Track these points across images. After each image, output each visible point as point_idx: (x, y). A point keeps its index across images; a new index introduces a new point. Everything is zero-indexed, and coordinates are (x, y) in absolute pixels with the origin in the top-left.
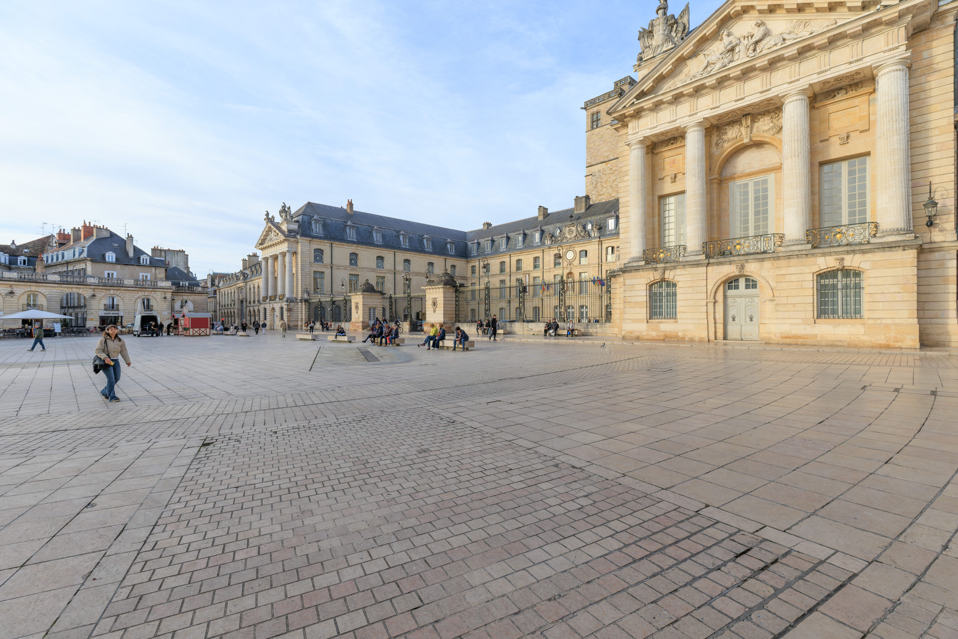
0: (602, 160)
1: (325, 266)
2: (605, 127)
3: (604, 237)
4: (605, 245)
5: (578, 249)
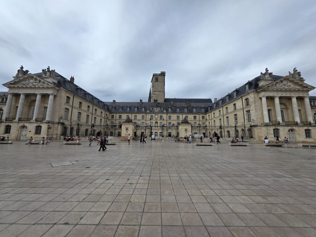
0: (159, 91)
1: (70, 106)
2: (159, 82)
3: (168, 112)
4: (168, 115)
5: (159, 115)
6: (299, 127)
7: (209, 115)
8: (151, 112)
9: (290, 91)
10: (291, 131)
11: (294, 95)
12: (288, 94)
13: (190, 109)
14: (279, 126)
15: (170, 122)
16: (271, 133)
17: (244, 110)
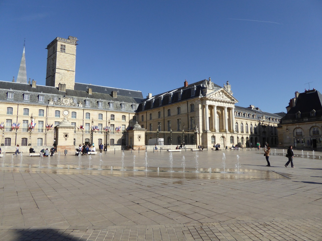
0: (65, 69)
2: (68, 54)
3: (85, 107)
4: (85, 112)
5: (71, 111)
6: (227, 134)
7: (143, 116)
8: (56, 105)
11: (226, 106)
12: (222, 105)
13: (117, 105)
14: (215, 133)
15: (88, 122)
16: (210, 140)
17: (189, 116)
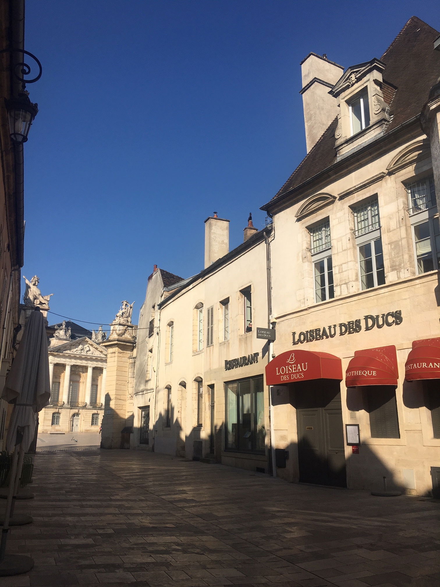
6: (87, 410)
9: (86, 359)
10: (77, 416)
11: (91, 365)
12: (83, 363)
14: (62, 408)
16: (48, 419)
